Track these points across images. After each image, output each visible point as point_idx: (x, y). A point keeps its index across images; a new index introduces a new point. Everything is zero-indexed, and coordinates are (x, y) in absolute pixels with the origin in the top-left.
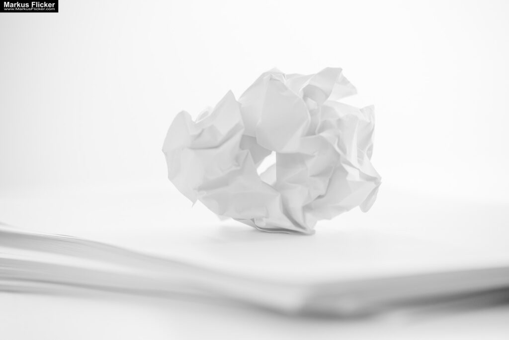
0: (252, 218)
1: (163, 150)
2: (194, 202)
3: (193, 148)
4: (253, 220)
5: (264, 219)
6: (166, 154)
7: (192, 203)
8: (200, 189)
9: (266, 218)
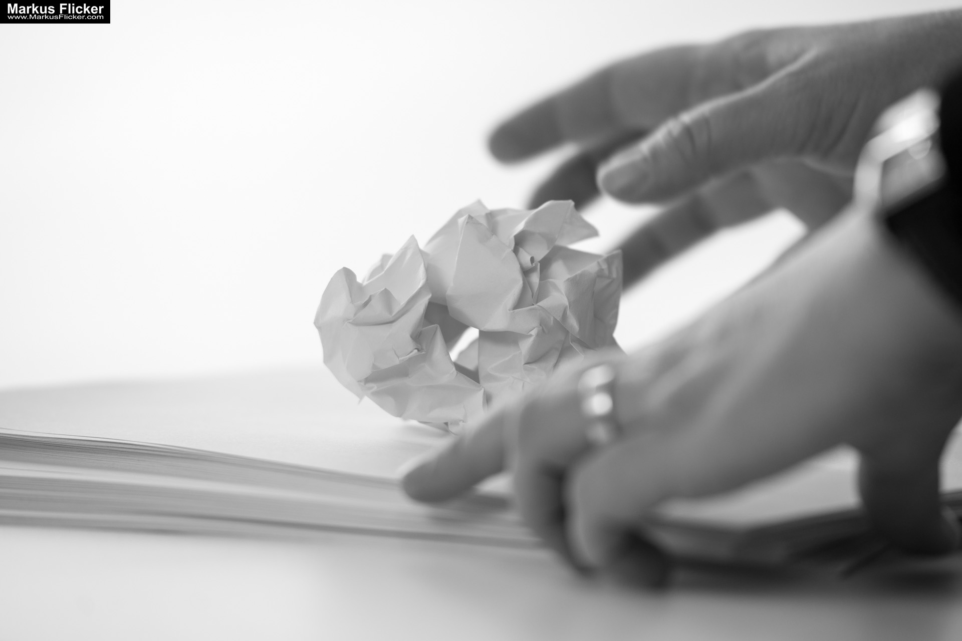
0: (445, 422)
1: (315, 323)
2: (361, 397)
3: (356, 324)
4: (446, 424)
5: (461, 423)
6: (319, 328)
7: (357, 399)
8: (367, 380)
9: (463, 422)
